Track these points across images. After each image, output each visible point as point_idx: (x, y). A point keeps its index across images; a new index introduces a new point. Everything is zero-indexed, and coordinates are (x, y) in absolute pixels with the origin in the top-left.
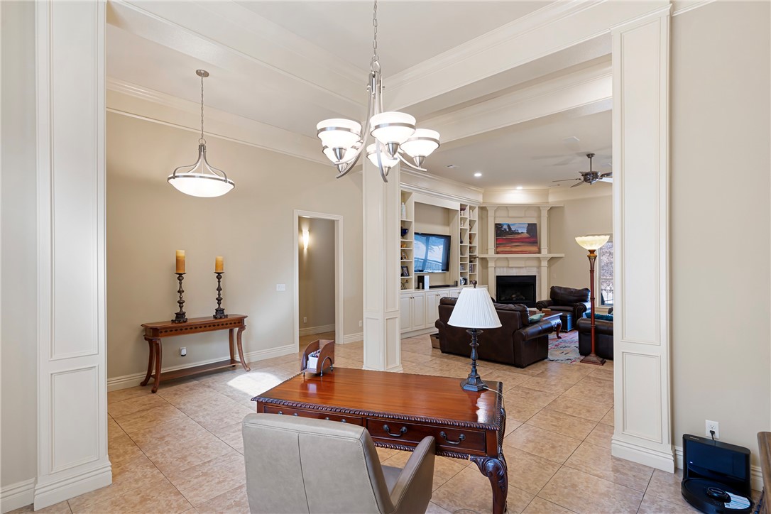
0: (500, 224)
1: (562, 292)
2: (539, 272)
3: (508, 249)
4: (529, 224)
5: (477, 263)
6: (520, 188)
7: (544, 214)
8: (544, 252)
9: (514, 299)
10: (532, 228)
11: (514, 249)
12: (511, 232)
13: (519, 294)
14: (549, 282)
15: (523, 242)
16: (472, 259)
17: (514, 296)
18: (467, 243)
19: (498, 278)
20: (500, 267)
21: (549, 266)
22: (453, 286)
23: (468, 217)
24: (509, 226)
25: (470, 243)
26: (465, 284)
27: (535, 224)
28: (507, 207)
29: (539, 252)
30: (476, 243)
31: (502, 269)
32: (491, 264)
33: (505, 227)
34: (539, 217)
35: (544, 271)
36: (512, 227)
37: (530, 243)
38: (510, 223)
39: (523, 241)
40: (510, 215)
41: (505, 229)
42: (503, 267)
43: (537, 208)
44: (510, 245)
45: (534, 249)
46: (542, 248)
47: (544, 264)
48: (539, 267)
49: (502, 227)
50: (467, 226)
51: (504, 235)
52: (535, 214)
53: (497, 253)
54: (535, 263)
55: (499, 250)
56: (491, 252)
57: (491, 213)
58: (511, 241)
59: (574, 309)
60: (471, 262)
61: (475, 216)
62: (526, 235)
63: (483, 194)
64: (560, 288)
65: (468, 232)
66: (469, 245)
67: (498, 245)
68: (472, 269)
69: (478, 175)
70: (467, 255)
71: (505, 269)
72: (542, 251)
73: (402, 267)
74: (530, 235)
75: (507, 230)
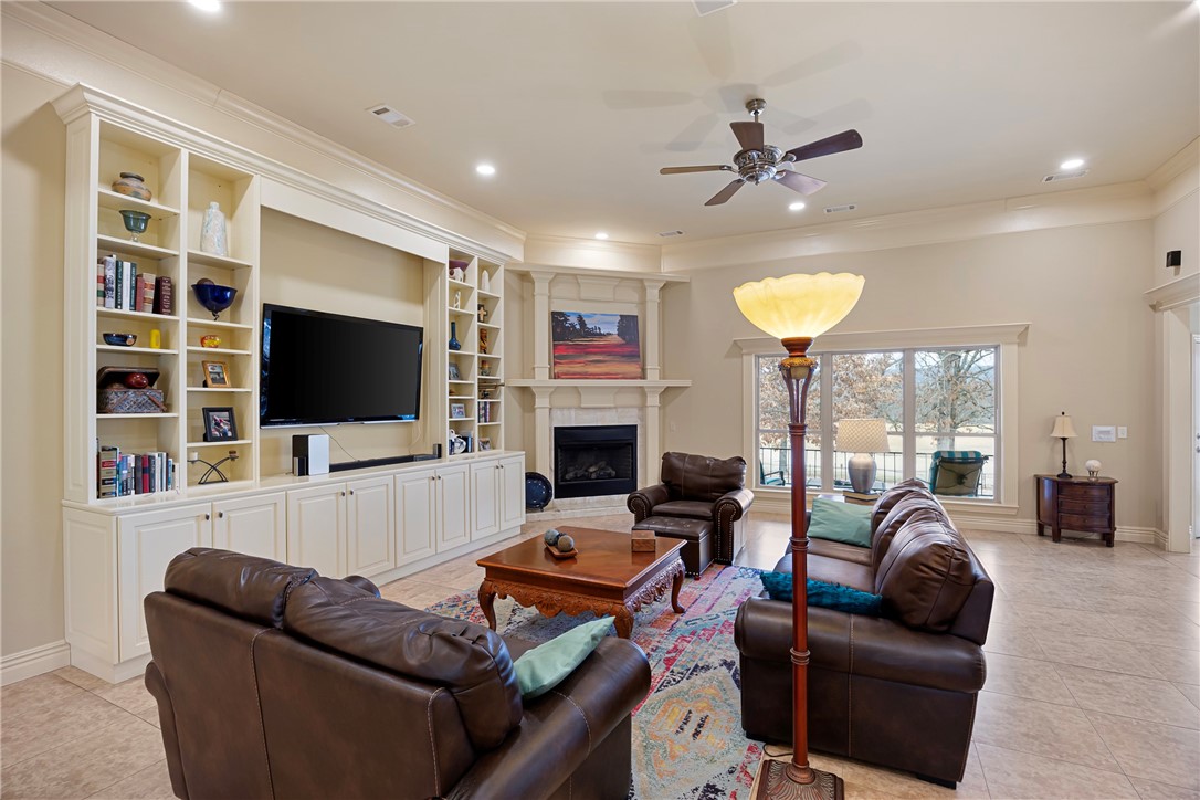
0: (561, 314)
1: (688, 466)
2: (643, 419)
3: (578, 368)
4: (621, 316)
5: (502, 398)
6: (602, 236)
7: (653, 294)
8: (653, 376)
9: (594, 476)
10: (629, 325)
11: (592, 369)
12: (586, 332)
13: (603, 464)
14: (662, 442)
15: (609, 354)
16: (487, 388)
17: (592, 469)
18: (471, 347)
19: (560, 433)
20: (562, 408)
21: (663, 406)
22: (431, 457)
23: (475, 285)
24: (580, 318)
25: (483, 349)
26: (466, 451)
27: (635, 318)
28: (577, 277)
29: (643, 377)
30: (498, 351)
31: (566, 412)
32: (541, 402)
33: (573, 320)
34: (643, 303)
35: (653, 414)
36: (587, 321)
37: (624, 356)
38: (583, 313)
39: (609, 350)
40: (583, 295)
41: (573, 325)
42: (569, 408)
43: (637, 282)
44: (583, 359)
45: (633, 368)
46: (648, 367)
47: (653, 400)
48: (643, 407)
49: (566, 320)
50: (472, 308)
51: (568, 335)
52: (635, 297)
53: (557, 376)
54: (634, 399)
55: (558, 369)
56: (541, 377)
57: (541, 288)
58: (586, 350)
59: (714, 512)
60: (484, 395)
61: (497, 287)
62: (617, 339)
63: (525, 246)
64: (682, 457)
65: (475, 324)
66: (476, 353)
67: (557, 357)
68: (489, 412)
69: (486, 170)
70: (474, 377)
71: (573, 412)
72: (649, 373)
73: (207, 411)
74: (624, 339)
75: (578, 327)
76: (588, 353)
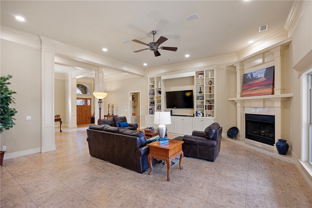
0: (246, 74)
2: (276, 112)
4: (267, 69)
5: (215, 104)
7: (276, 55)
8: (277, 93)
10: (269, 72)
11: (253, 93)
12: (253, 79)
15: (260, 86)
19: (247, 116)
24: (251, 74)
25: (210, 92)
27: (273, 67)
30: (214, 92)
31: (249, 109)
32: (238, 105)
33: (249, 75)
36: (253, 74)
37: (265, 85)
38: (252, 71)
39: (260, 84)
42: (250, 107)
44: (250, 89)
45: (270, 90)
47: (278, 104)
49: (247, 76)
51: (248, 82)
53: (242, 96)
55: (243, 94)
56: (238, 96)
62: (263, 79)
67: (243, 90)
70: (204, 99)
72: (275, 92)
73: (159, 106)
74: (266, 78)
75: (250, 78)
76: (252, 87)
